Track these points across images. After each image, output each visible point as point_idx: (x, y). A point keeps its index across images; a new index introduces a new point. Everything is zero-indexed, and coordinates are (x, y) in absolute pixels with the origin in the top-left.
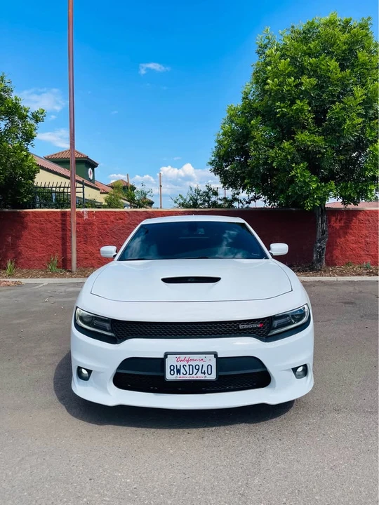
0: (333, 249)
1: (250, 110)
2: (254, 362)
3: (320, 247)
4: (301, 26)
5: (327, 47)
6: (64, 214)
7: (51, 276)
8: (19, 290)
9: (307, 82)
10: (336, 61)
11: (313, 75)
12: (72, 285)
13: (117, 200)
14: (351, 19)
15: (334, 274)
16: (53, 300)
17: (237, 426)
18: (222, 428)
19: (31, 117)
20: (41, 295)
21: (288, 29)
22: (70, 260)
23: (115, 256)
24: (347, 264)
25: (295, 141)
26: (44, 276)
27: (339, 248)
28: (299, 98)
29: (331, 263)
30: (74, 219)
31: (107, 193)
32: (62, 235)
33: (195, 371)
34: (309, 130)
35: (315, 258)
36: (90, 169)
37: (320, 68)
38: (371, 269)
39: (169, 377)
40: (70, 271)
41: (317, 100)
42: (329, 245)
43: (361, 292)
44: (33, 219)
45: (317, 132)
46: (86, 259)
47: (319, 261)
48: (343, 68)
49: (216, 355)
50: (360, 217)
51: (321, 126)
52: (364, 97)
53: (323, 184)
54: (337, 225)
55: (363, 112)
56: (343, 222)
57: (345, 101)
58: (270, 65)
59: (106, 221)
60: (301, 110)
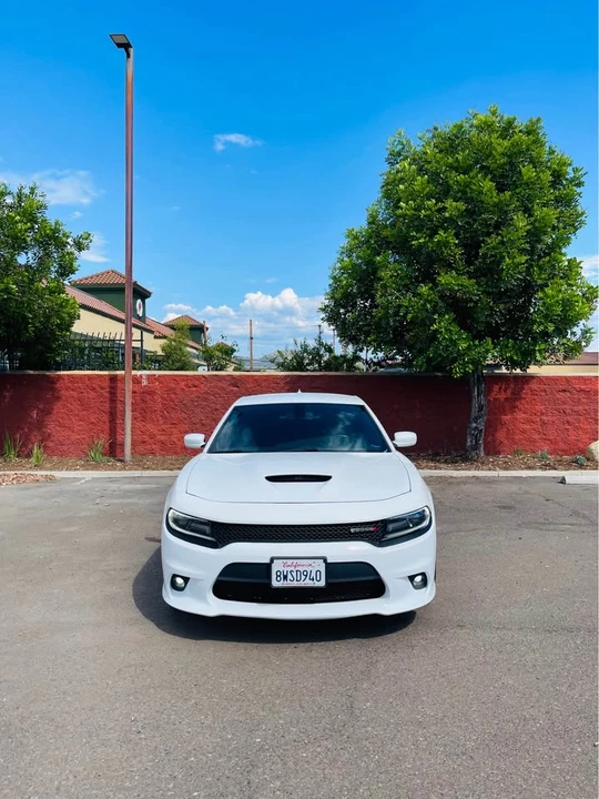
0: (496, 431)
1: (377, 240)
2: (366, 568)
3: (476, 428)
4: (447, 126)
5: (481, 160)
6: (113, 379)
7: (95, 467)
8: (53, 487)
9: (453, 207)
10: (491, 180)
11: (460, 198)
12: (127, 481)
13: (180, 349)
14: (515, 119)
15: (495, 466)
16: (107, 502)
17: (349, 641)
18: (332, 643)
19: (72, 243)
20: (87, 495)
21: (428, 131)
22: (122, 445)
23: (203, 446)
24: (516, 452)
25: (435, 285)
26: (85, 467)
27: (505, 430)
28: (442, 227)
29: (493, 450)
30: (129, 387)
31: (165, 337)
32: (111, 408)
33: (303, 577)
34: (456, 270)
35: (469, 444)
36: (139, 301)
37: (471, 189)
38: (548, 459)
39: (275, 584)
40: (122, 461)
41: (466, 231)
42: (489, 424)
43: (526, 492)
44: (69, 385)
45: (468, 272)
46: (144, 442)
47: (476, 447)
48: (501, 189)
49: (325, 560)
50: (534, 386)
51: (473, 264)
52: (529, 227)
53: (477, 342)
54: (502, 396)
55: (527, 246)
56: (509, 391)
57: (504, 234)
58: (403, 184)
59: (174, 389)
60: (446, 244)
